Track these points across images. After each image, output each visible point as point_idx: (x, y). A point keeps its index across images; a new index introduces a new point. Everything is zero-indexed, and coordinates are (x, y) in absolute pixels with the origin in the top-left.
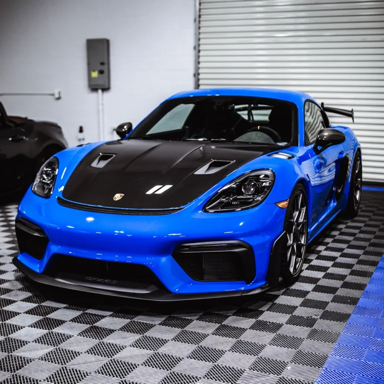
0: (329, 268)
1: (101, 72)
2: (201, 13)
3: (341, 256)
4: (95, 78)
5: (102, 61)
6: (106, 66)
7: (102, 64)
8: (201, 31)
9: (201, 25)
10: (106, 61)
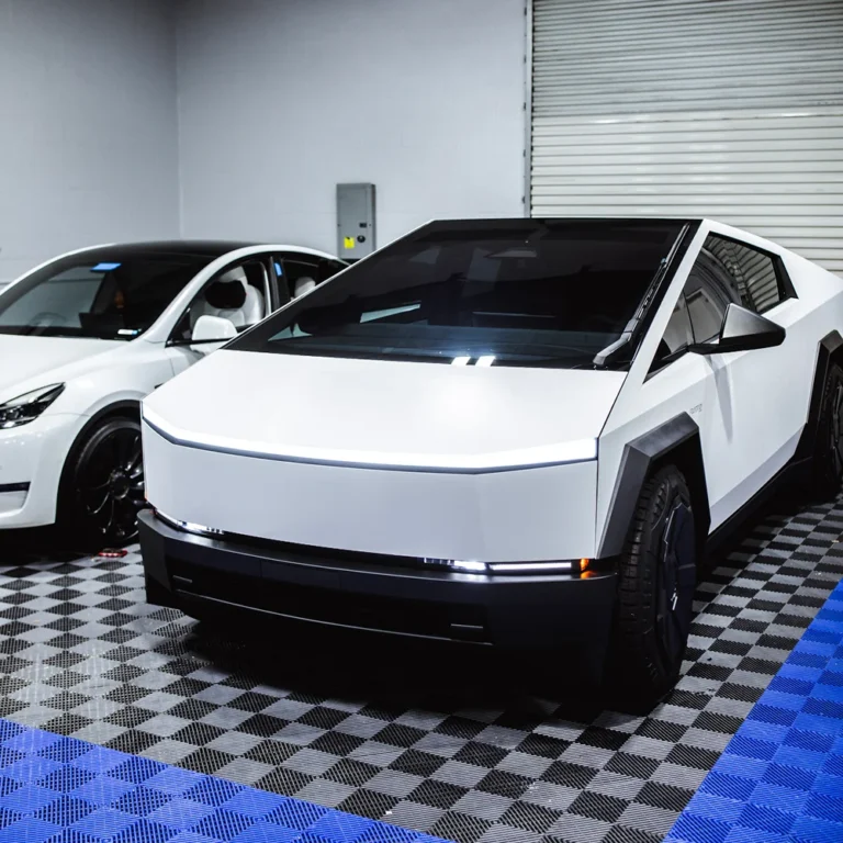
0: (758, 591)
1: (361, 240)
2: (534, 144)
3: (765, 588)
4: (350, 250)
5: (363, 221)
6: (369, 229)
7: (363, 225)
8: (533, 173)
9: (533, 164)
10: (369, 222)
